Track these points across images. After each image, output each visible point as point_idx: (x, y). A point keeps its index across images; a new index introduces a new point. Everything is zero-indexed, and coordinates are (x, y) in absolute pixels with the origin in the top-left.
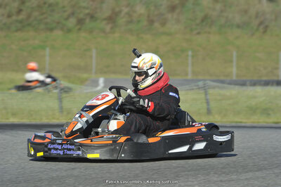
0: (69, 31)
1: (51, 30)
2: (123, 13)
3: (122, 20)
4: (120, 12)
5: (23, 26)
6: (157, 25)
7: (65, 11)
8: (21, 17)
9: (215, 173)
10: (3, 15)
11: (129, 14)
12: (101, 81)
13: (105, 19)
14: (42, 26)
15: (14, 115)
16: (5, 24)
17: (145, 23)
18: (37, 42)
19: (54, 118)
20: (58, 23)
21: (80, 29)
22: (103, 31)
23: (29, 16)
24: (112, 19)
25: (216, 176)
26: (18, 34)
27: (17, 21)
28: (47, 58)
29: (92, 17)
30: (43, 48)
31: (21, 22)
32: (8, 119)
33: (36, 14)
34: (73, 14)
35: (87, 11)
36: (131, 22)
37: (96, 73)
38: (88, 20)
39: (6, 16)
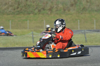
0: (36, 14)
1: (29, 14)
2: (54, 8)
3: (54, 10)
4: (53, 7)
5: (19, 13)
6: (67, 11)
7: (34, 7)
8: (18, 10)
9: (89, 63)
10: (12, 9)
11: (56, 7)
13: (48, 10)
14: (26, 13)
15: (17, 44)
16: (13, 12)
17: (62, 11)
18: (24, 18)
19: (31, 45)
20: (32, 11)
21: (39, 13)
23: (21, 9)
24: (51, 9)
25: (90, 64)
26: (18, 16)
27: (17, 11)
28: (28, 24)
29: (44, 9)
30: (27, 20)
32: (15, 46)
33: (23, 9)
34: (37, 8)
35: (42, 7)
38: (42, 10)
39: (13, 9)
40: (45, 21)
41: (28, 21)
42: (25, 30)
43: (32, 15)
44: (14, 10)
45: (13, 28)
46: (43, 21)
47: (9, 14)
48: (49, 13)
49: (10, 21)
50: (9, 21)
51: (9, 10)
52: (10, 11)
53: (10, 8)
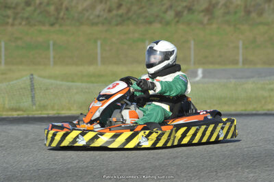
0: (168, 23)
1: (150, 23)
2: (220, 4)
3: (219, 12)
4: (217, 4)
5: (123, 19)
6: (254, 15)
7: (163, 5)
8: (121, 11)
10: (104, 10)
11: (226, 5)
12: (200, 72)
13: (202, 11)
14: (141, 20)
16: (106, 19)
17: (243, 14)
18: (136, 35)
20: (157, 16)
21: (178, 22)
22: (201, 23)
23: (129, 10)
24: (209, 11)
27: (117, 15)
29: (189, 10)
31: (121, 16)
33: (135, 8)
34: (171, 7)
35: (185, 4)
36: (228, 13)
37: (194, 64)
38: (185, 13)
39: (106, 11)
40: (192, 42)
41: (147, 42)
43: (157, 26)
44: (110, 11)
45: (105, 61)
46: (187, 41)
47: (97, 24)
48: (205, 20)
49: (99, 43)
50: (95, 42)
51: (97, 12)
52: (99, 16)
53: (99, 7)
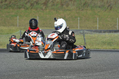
0: (27, 9)
1: (20, 8)
2: (50, 2)
3: (50, 4)
5: (7, 7)
6: (65, 6)
8: (6, 3)
11: (53, 2)
13: (43, 4)
14: (16, 7)
17: (60, 5)
20: (23, 5)
21: (32, 8)
22: (42, 9)
23: (10, 2)
24: (45, 4)
26: (6, 10)
27: (5, 4)
29: (37, 3)
31: (6, 5)
33: (13, 1)
34: (29, 1)
36: (54, 5)
38: (35, 4)
40: (38, 17)
41: (18, 16)
42: (14, 28)
43: (23, 10)
48: (44, 8)
